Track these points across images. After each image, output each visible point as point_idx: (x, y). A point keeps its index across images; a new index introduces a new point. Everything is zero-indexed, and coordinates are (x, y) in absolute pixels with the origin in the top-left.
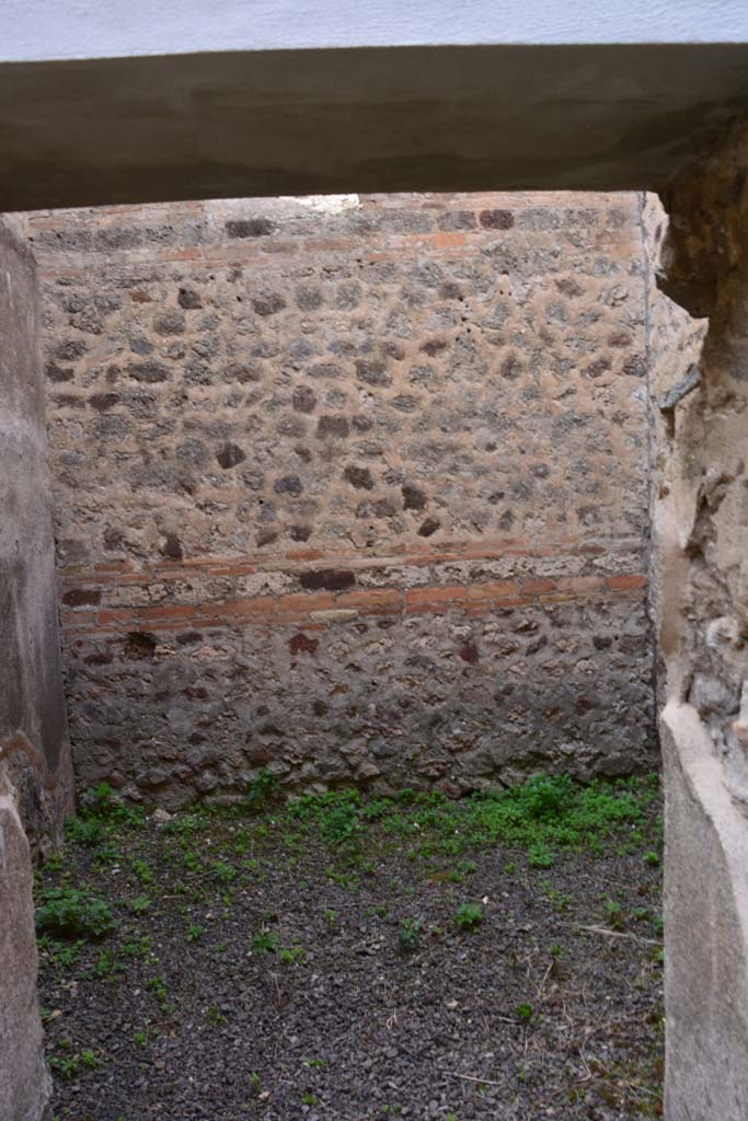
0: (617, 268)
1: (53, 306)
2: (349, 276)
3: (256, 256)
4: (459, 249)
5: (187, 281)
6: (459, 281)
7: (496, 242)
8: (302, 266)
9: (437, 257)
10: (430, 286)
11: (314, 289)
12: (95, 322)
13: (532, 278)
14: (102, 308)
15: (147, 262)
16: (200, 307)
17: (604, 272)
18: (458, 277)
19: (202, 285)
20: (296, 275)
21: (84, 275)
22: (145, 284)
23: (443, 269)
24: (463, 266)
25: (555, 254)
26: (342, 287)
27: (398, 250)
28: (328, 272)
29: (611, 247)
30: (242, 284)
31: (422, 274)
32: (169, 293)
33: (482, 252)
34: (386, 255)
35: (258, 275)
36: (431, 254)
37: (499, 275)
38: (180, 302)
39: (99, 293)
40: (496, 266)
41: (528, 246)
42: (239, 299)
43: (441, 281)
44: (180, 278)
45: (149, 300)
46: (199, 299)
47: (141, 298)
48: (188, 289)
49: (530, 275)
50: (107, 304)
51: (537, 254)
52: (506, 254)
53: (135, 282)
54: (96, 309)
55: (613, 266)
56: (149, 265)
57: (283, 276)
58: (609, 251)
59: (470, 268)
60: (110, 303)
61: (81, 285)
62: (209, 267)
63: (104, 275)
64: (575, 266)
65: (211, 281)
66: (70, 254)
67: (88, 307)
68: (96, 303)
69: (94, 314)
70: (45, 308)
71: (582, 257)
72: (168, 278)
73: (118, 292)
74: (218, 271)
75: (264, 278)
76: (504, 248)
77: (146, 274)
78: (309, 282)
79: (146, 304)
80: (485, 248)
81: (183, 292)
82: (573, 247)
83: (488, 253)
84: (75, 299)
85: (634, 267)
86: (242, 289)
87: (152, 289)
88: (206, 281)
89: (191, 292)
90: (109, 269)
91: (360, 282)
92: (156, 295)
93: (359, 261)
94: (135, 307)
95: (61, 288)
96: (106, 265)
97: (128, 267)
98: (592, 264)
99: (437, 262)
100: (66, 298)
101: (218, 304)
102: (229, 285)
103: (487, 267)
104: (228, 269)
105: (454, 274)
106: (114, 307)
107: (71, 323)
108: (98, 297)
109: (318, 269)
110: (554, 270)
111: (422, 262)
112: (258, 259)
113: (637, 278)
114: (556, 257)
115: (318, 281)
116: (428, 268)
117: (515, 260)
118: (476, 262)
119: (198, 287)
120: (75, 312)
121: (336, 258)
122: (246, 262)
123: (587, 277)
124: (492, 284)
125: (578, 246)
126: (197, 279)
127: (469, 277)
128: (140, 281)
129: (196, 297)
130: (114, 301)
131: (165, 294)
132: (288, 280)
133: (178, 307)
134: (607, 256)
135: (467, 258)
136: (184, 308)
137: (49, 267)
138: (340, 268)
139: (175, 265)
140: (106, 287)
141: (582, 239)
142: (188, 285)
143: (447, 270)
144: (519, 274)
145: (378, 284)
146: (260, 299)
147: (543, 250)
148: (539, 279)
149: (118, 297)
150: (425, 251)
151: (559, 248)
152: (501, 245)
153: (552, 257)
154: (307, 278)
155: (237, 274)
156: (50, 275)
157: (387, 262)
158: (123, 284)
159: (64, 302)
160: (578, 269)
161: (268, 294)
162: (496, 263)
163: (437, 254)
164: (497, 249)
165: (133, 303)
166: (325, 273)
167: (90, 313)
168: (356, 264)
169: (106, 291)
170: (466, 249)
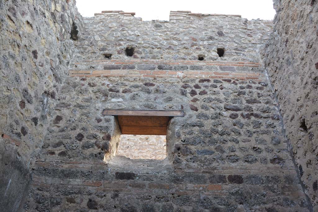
0: (294, 203)
1: (32, 199)
2: (168, 201)
3: (126, 188)
4: (219, 191)
5: (93, 196)
6: (220, 206)
7: (236, 189)
8: (147, 194)
9: (210, 195)
10: (206, 208)
11: (151, 205)
12: (47, 209)
13: (255, 206)
14: (52, 203)
15: (78, 185)
16: (96, 209)
17: (289, 205)
18: (220, 204)
19: (100, 199)
20: (143, 199)
21: (50, 187)
22: (74, 195)
23: (212, 200)
24: (221, 200)
25: (264, 196)
26: (164, 206)
27: (191, 190)
28: (158, 198)
29: (290, 193)
30: (118, 200)
31: (202, 202)
32: (84, 200)
33: (230, 193)
34: (186, 192)
35: (126, 197)
36: (207, 193)
37: (239, 205)
38: (88, 205)
39: (53, 196)
40: (237, 200)
41: (251, 191)
42: (115, 207)
43: (211, 206)
44: (90, 194)
45: (74, 202)
46: (97, 205)
47: (71, 201)
48: (93, 200)
49: (253, 205)
50: (55, 202)
51: (256, 195)
52: (241, 194)
53: (70, 193)
54: (49, 203)
55: (292, 202)
56: (79, 187)
57: (137, 198)
58: (288, 195)
59: (225, 200)
60: (57, 201)
61: (47, 191)
62: (104, 191)
63: (58, 188)
64: (274, 201)
65: (105, 197)
66: (47, 178)
67: (46, 202)
68: (50, 200)
69: (48, 205)
70: (28, 200)
71: (276, 197)
72: (85, 193)
73: (62, 197)
74: (108, 193)
75: (128, 198)
76: (240, 192)
77: (75, 190)
78: (149, 202)
79: (72, 204)
80: (231, 191)
81: (90, 200)
82: (272, 193)
83: (232, 194)
84: (43, 198)
85: (302, 203)
86: (117, 203)
87: (77, 197)
88: (102, 197)
89: (94, 201)
90: (61, 186)
91: (173, 204)
92: (78, 200)
93: (173, 194)
94: (68, 205)
95: (38, 191)
96: (60, 184)
97: (69, 186)
98: (282, 201)
99: (209, 197)
100: (38, 197)
101: (105, 208)
102: (112, 200)
103: (232, 201)
104: (113, 192)
105: (218, 203)
106: (58, 203)
107: (37, 208)
108: (53, 198)
109: (154, 197)
110: (264, 203)
111: (202, 197)
112: (127, 189)
113: (305, 208)
114: (264, 197)
115: (153, 202)
116: (205, 200)
117: (246, 197)
118: (227, 198)
119: (98, 199)
120: (40, 203)
121: (163, 192)
122: (121, 190)
123: (280, 207)
124: (236, 209)
125: (274, 192)
126: (98, 196)
127: (224, 205)
128: (73, 193)
129: (96, 204)
130: (59, 200)
131: (82, 200)
132: (139, 200)
133: (86, 207)
134: (288, 197)
135: (223, 196)
136: (89, 208)
137: (36, 182)
138: (164, 197)
139: (90, 188)
140: (57, 194)
141: (275, 189)
142: (93, 198)
143: (214, 201)
144: (248, 205)
145: (181, 206)
146: (125, 208)
147: (258, 193)
148: (258, 207)
149: (61, 199)
150: (204, 192)
151: (265, 193)
152: (239, 190)
153: (262, 197)
154: (148, 200)
155: (116, 195)
156: (35, 185)
157: (185, 196)
158: (65, 194)
159: (37, 198)
160: (275, 203)
161: (129, 206)
162: (237, 198)
163: (209, 193)
164: (237, 192)
165: (67, 203)
166: (157, 199)
167: (46, 205)
168: (171, 196)
169: (57, 195)
170: (222, 192)
